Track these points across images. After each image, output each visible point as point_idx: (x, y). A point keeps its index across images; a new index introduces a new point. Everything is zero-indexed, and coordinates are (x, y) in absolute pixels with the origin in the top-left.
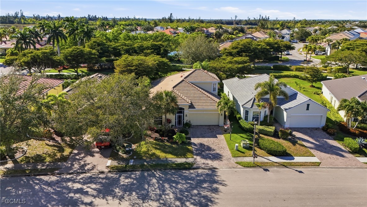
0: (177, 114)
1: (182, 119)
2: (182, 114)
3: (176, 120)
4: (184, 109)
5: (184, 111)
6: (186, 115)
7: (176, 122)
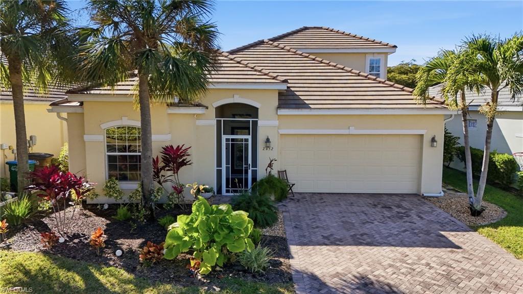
0: (224, 137)
1: (250, 162)
2: (249, 137)
3: (219, 164)
4: (255, 110)
5: (255, 124)
6: (268, 141)
7: (219, 173)
